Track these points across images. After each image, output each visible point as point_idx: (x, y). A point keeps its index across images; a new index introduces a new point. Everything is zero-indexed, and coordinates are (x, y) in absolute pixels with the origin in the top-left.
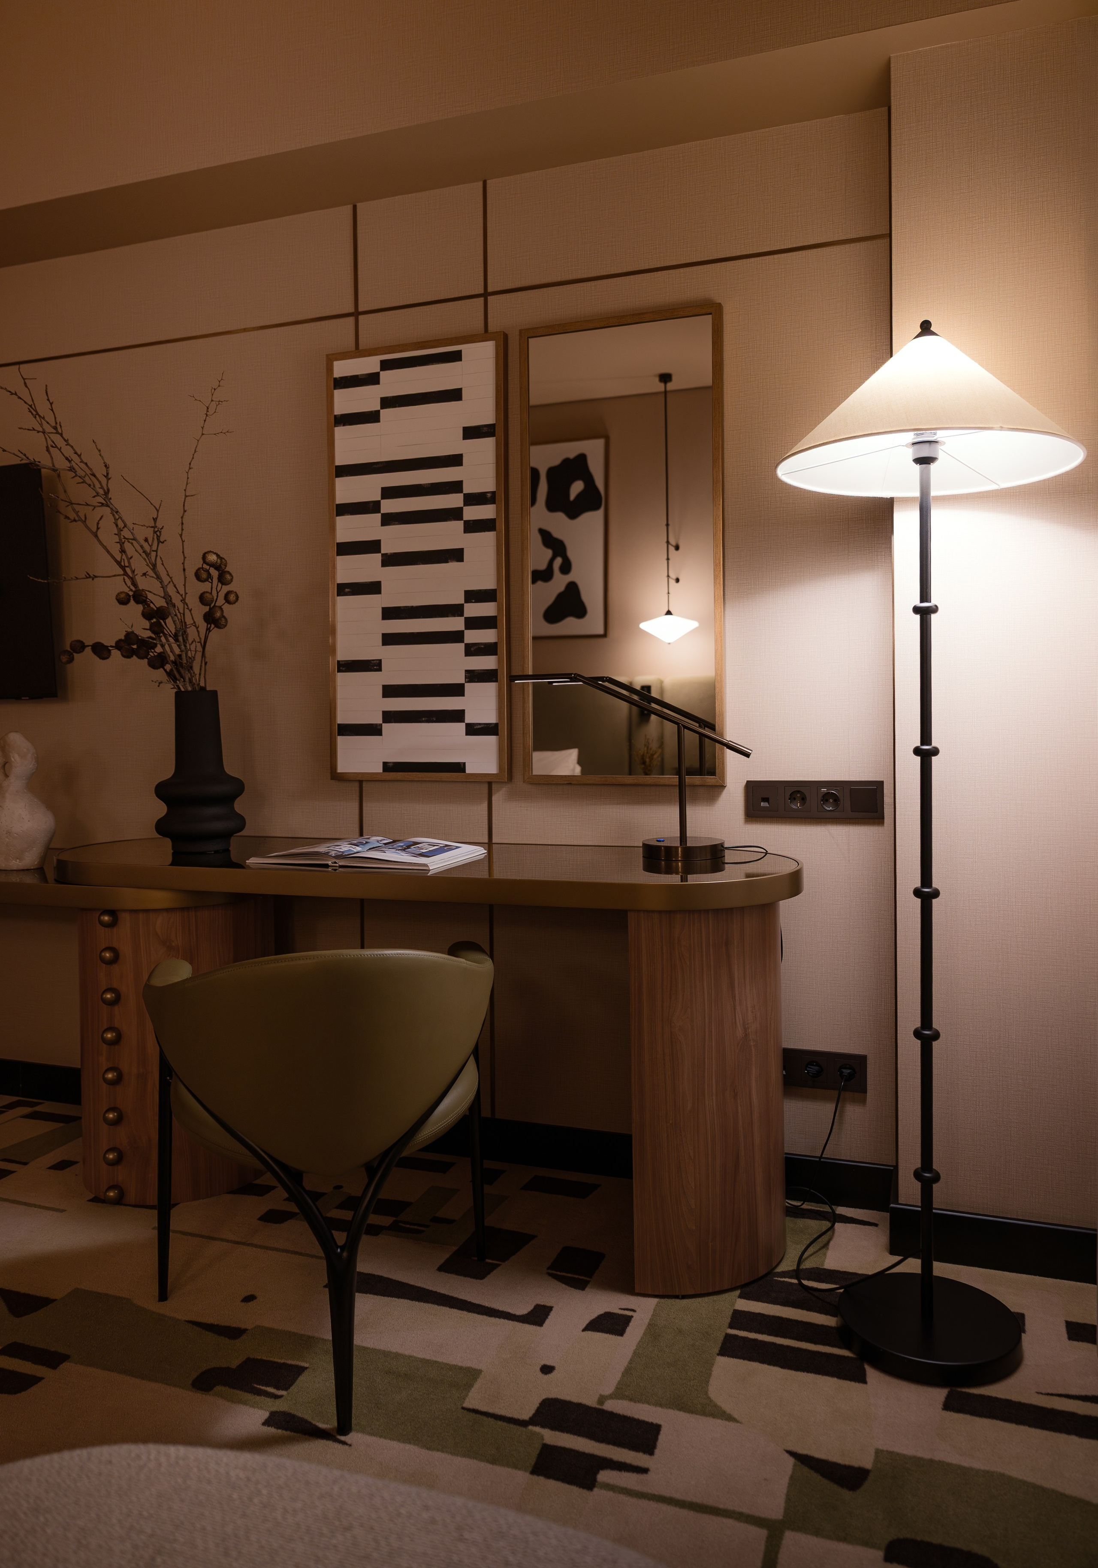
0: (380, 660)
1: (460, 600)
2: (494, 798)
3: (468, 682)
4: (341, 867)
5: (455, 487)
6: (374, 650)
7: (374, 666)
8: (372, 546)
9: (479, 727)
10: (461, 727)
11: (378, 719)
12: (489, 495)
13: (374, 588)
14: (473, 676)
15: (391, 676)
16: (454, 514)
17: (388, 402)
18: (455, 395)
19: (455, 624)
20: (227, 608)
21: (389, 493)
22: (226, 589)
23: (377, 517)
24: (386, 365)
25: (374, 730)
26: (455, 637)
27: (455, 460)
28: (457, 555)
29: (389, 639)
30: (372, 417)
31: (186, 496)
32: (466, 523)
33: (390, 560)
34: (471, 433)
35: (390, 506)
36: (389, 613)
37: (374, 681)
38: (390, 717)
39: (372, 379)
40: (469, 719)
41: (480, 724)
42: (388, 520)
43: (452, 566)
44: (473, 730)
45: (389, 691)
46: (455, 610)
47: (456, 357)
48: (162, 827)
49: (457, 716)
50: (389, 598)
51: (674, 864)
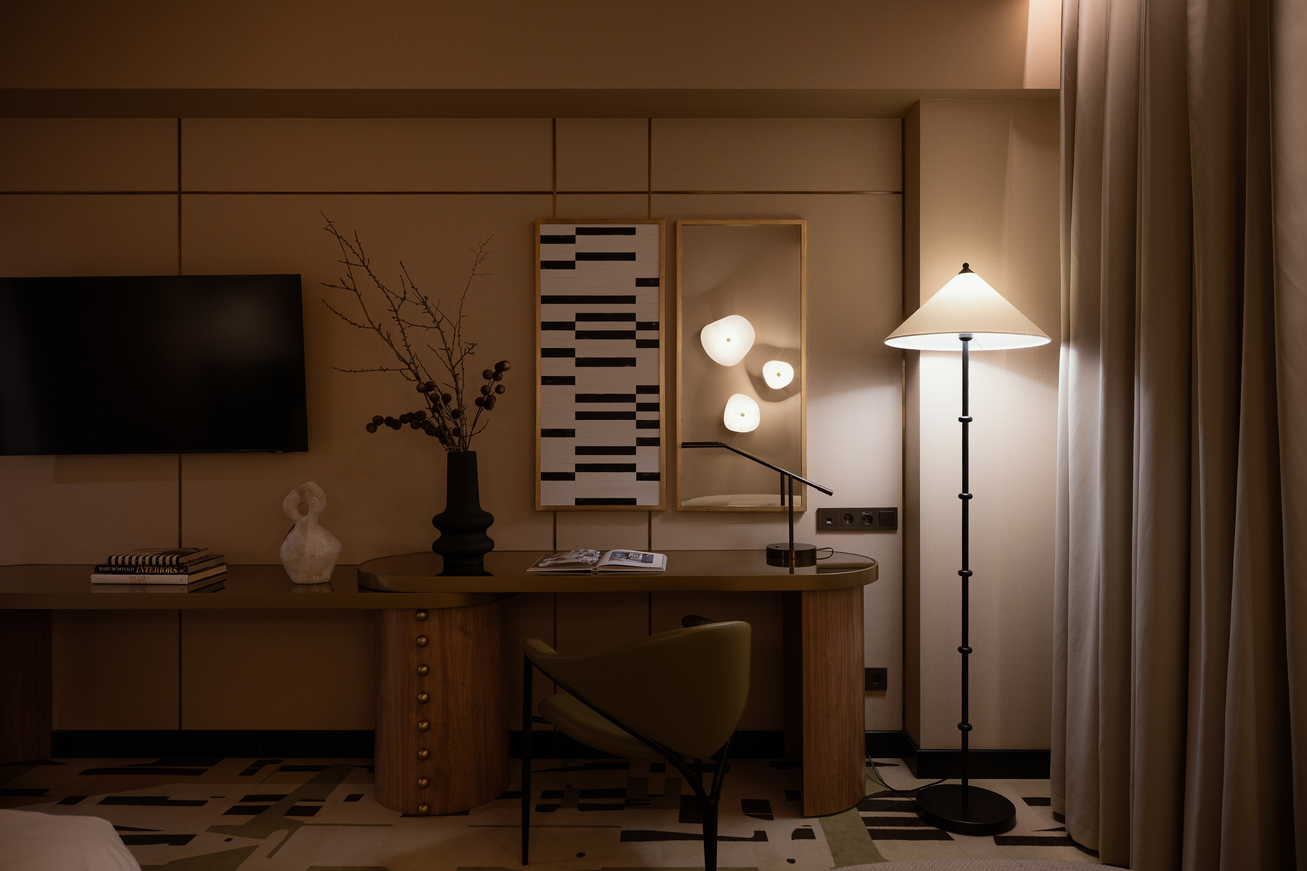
0: (574, 430)
1: (633, 391)
2: (652, 521)
3: (638, 446)
4: (599, 571)
5: (631, 317)
6: (569, 422)
7: (570, 433)
8: (569, 353)
9: (646, 475)
10: (634, 475)
11: (572, 469)
12: (654, 324)
13: (570, 381)
14: (642, 442)
15: (581, 440)
16: (630, 335)
17: (581, 256)
18: (631, 257)
19: (630, 407)
20: (496, 395)
21: (581, 317)
22: (496, 383)
23: (573, 333)
24: (580, 231)
25: (569, 477)
26: (630, 416)
27: (631, 300)
28: (631, 362)
29: (580, 416)
30: (570, 265)
31: (460, 317)
32: (638, 341)
33: (581, 363)
34: (641, 282)
35: (581, 326)
36: (580, 398)
37: (569, 444)
38: (580, 468)
39: (570, 240)
40: (639, 470)
41: (647, 473)
42: (580, 335)
43: (628, 369)
44: (641, 477)
45: (580, 451)
46: (630, 398)
47: (632, 232)
48: (437, 547)
49: (631, 468)
50: (581, 387)
51: (790, 561)
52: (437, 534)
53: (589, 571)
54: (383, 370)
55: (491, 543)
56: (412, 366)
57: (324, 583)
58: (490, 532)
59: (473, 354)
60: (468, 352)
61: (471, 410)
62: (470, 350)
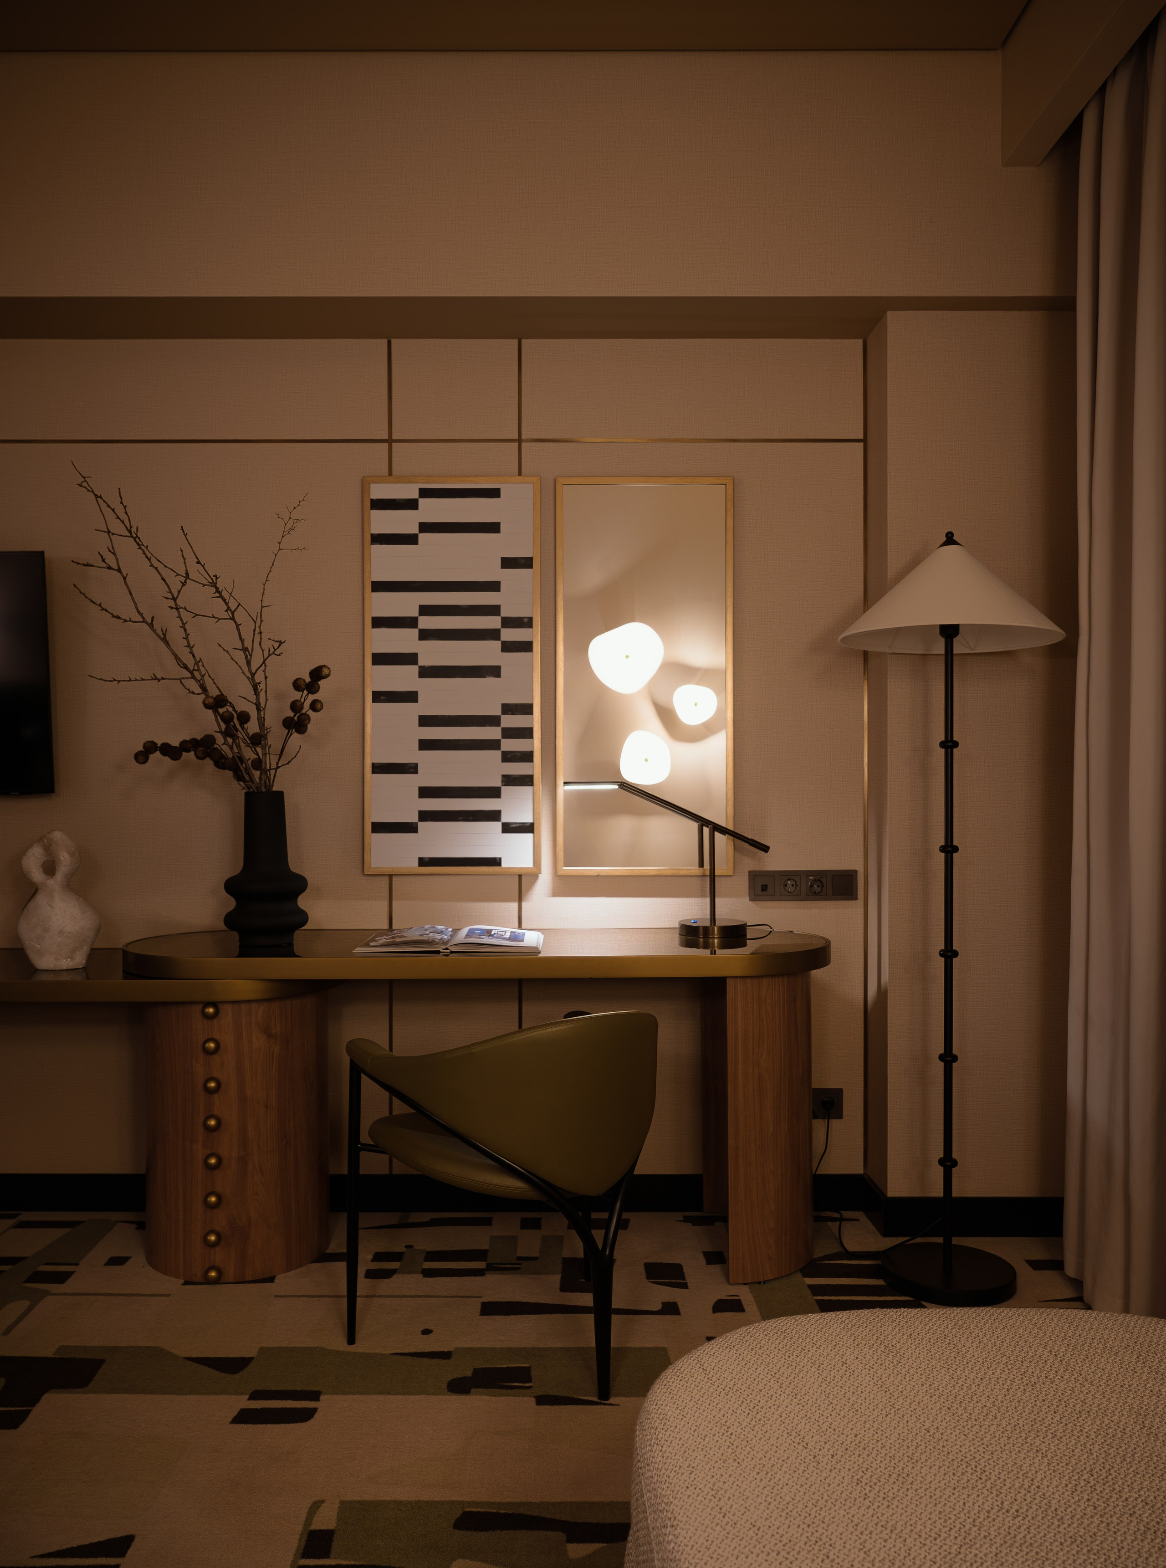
0: (417, 764)
1: (497, 711)
2: (523, 889)
3: (505, 785)
4: (452, 952)
5: (494, 610)
6: (410, 754)
7: (411, 769)
8: (410, 659)
9: (515, 826)
10: (498, 825)
11: (414, 818)
12: (526, 620)
13: (411, 697)
14: (510, 780)
15: (427, 778)
16: (493, 634)
17: (426, 527)
18: (493, 528)
19: (492, 733)
20: (311, 713)
21: (426, 610)
22: (312, 697)
23: (415, 632)
24: (425, 493)
25: (409, 828)
26: (493, 745)
27: (494, 586)
28: (495, 671)
29: (426, 745)
30: (411, 539)
31: (262, 607)
32: (503, 643)
33: (427, 672)
34: (508, 563)
35: (427, 623)
36: (425, 721)
37: (410, 783)
38: (425, 816)
39: (411, 505)
40: (505, 819)
41: (516, 823)
42: (425, 635)
43: (490, 681)
44: (508, 828)
45: (425, 792)
46: (493, 721)
47: (494, 493)
48: (230, 920)
49: (494, 816)
50: (426, 706)
51: (711, 940)
52: (231, 904)
53: (438, 952)
54: (156, 678)
55: (303, 918)
56: (196, 674)
57: (77, 969)
58: (303, 902)
59: (279, 655)
60: (273, 653)
61: (276, 733)
62: (275, 650)
